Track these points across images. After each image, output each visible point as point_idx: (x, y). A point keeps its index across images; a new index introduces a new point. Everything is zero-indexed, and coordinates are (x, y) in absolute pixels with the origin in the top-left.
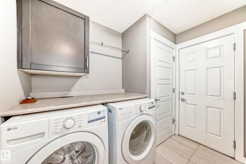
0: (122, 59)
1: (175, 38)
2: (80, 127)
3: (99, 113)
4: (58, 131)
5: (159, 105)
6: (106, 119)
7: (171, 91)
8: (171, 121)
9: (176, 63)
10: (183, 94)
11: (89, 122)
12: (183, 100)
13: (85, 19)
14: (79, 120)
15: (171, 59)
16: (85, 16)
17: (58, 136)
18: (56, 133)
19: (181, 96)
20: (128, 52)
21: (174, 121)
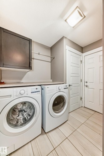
0: (51, 62)
1: (82, 49)
2: (27, 94)
3: (37, 89)
4: (17, 95)
5: (72, 88)
6: (40, 92)
7: (80, 80)
8: (79, 99)
9: (82, 65)
10: (86, 82)
11: (32, 93)
12: (87, 86)
13: (30, 41)
14: (27, 91)
15: (80, 62)
16: (30, 39)
17: (17, 97)
18: (16, 96)
19: (86, 84)
20: (54, 58)
21: (81, 98)
